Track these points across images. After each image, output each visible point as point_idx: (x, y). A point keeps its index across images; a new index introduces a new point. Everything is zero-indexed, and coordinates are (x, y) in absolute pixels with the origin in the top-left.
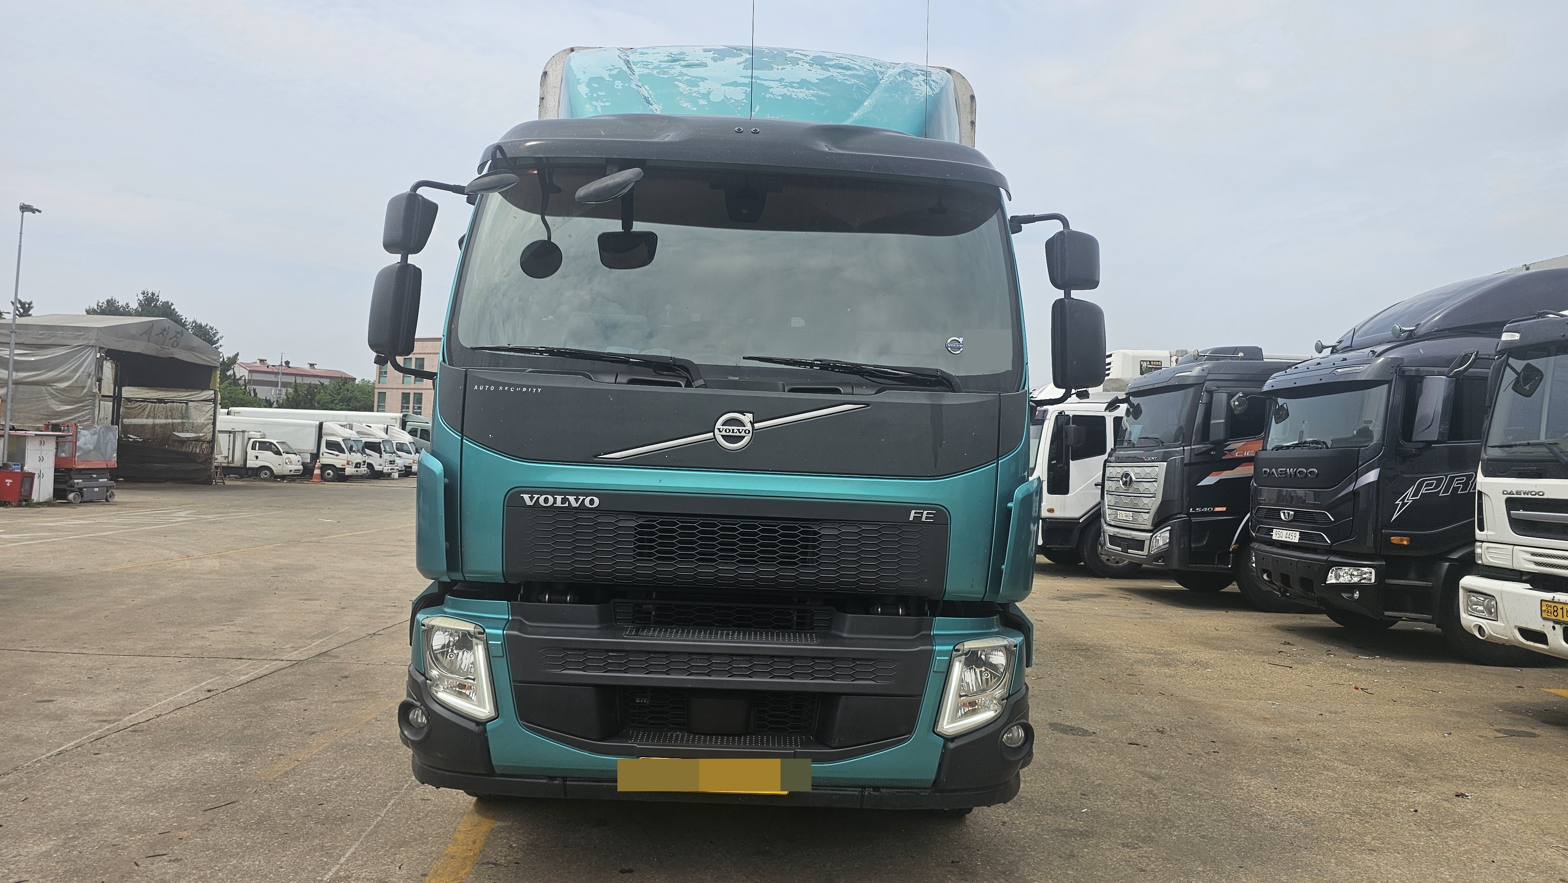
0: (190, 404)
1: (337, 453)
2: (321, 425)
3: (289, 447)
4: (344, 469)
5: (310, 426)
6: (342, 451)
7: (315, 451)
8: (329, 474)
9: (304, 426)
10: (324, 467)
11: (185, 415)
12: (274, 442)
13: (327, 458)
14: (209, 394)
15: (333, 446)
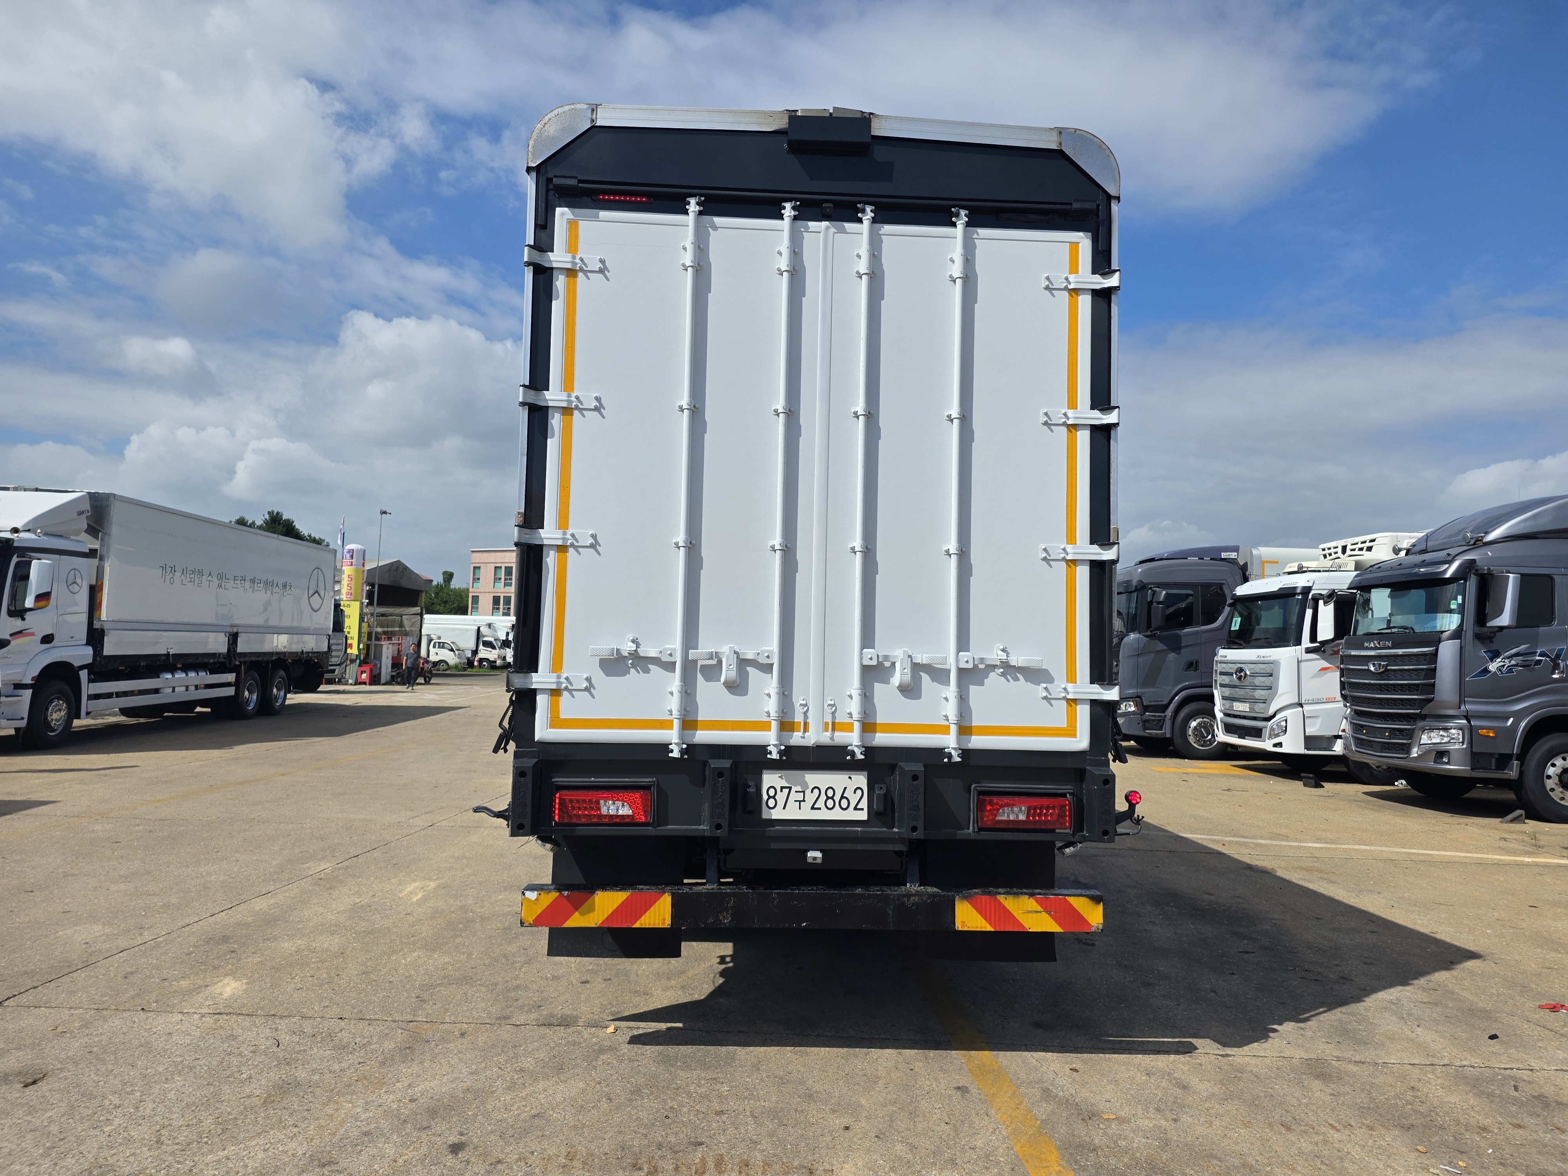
0: (404, 617)
1: (490, 649)
2: (479, 628)
3: (457, 646)
4: (495, 662)
5: (471, 630)
6: (494, 648)
7: (474, 649)
8: (484, 665)
9: (467, 630)
10: (481, 661)
11: (401, 625)
12: (449, 642)
13: (484, 653)
14: (417, 609)
15: (488, 644)
